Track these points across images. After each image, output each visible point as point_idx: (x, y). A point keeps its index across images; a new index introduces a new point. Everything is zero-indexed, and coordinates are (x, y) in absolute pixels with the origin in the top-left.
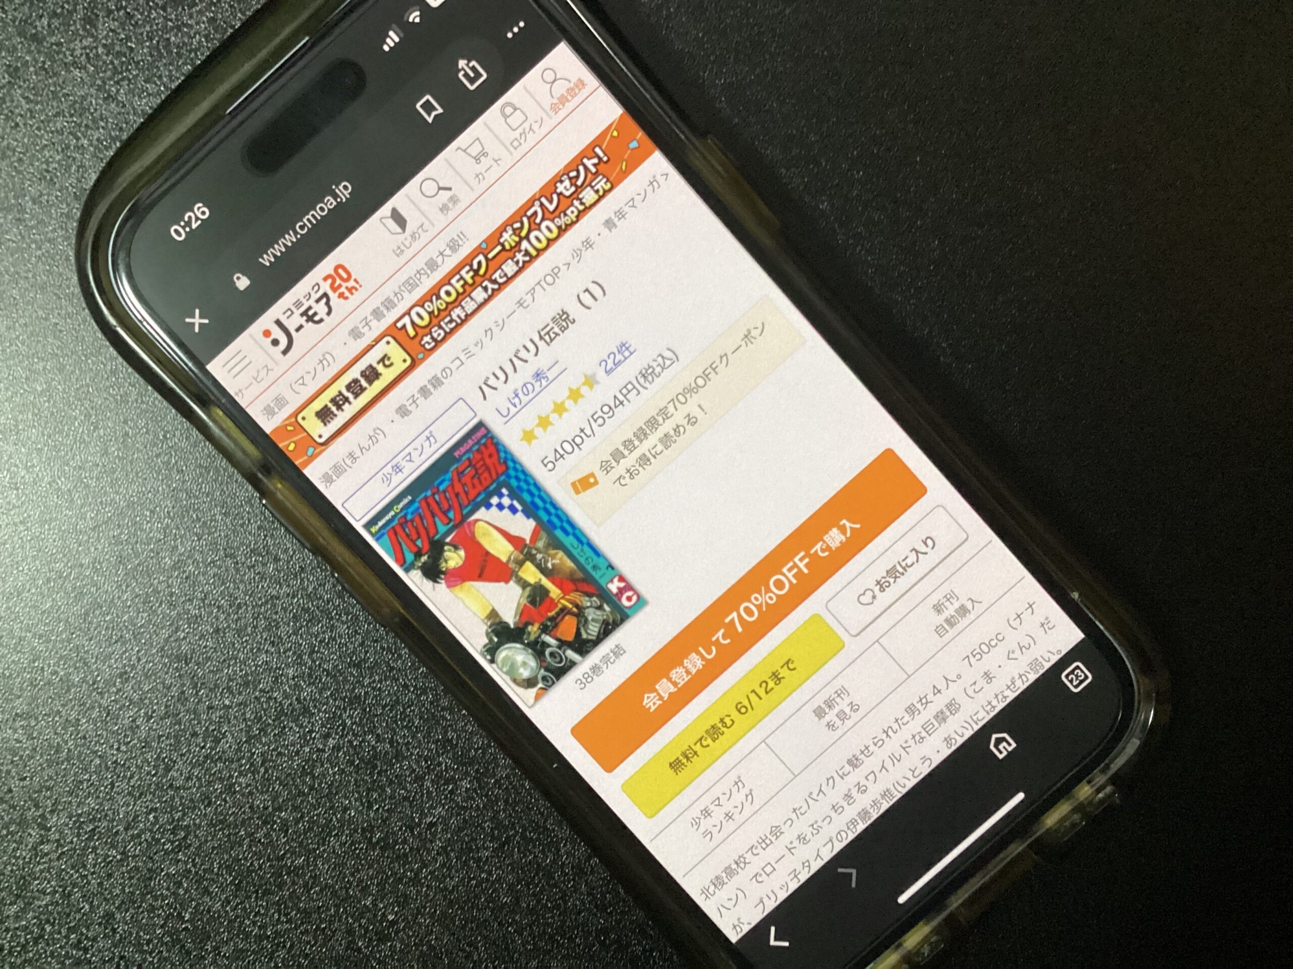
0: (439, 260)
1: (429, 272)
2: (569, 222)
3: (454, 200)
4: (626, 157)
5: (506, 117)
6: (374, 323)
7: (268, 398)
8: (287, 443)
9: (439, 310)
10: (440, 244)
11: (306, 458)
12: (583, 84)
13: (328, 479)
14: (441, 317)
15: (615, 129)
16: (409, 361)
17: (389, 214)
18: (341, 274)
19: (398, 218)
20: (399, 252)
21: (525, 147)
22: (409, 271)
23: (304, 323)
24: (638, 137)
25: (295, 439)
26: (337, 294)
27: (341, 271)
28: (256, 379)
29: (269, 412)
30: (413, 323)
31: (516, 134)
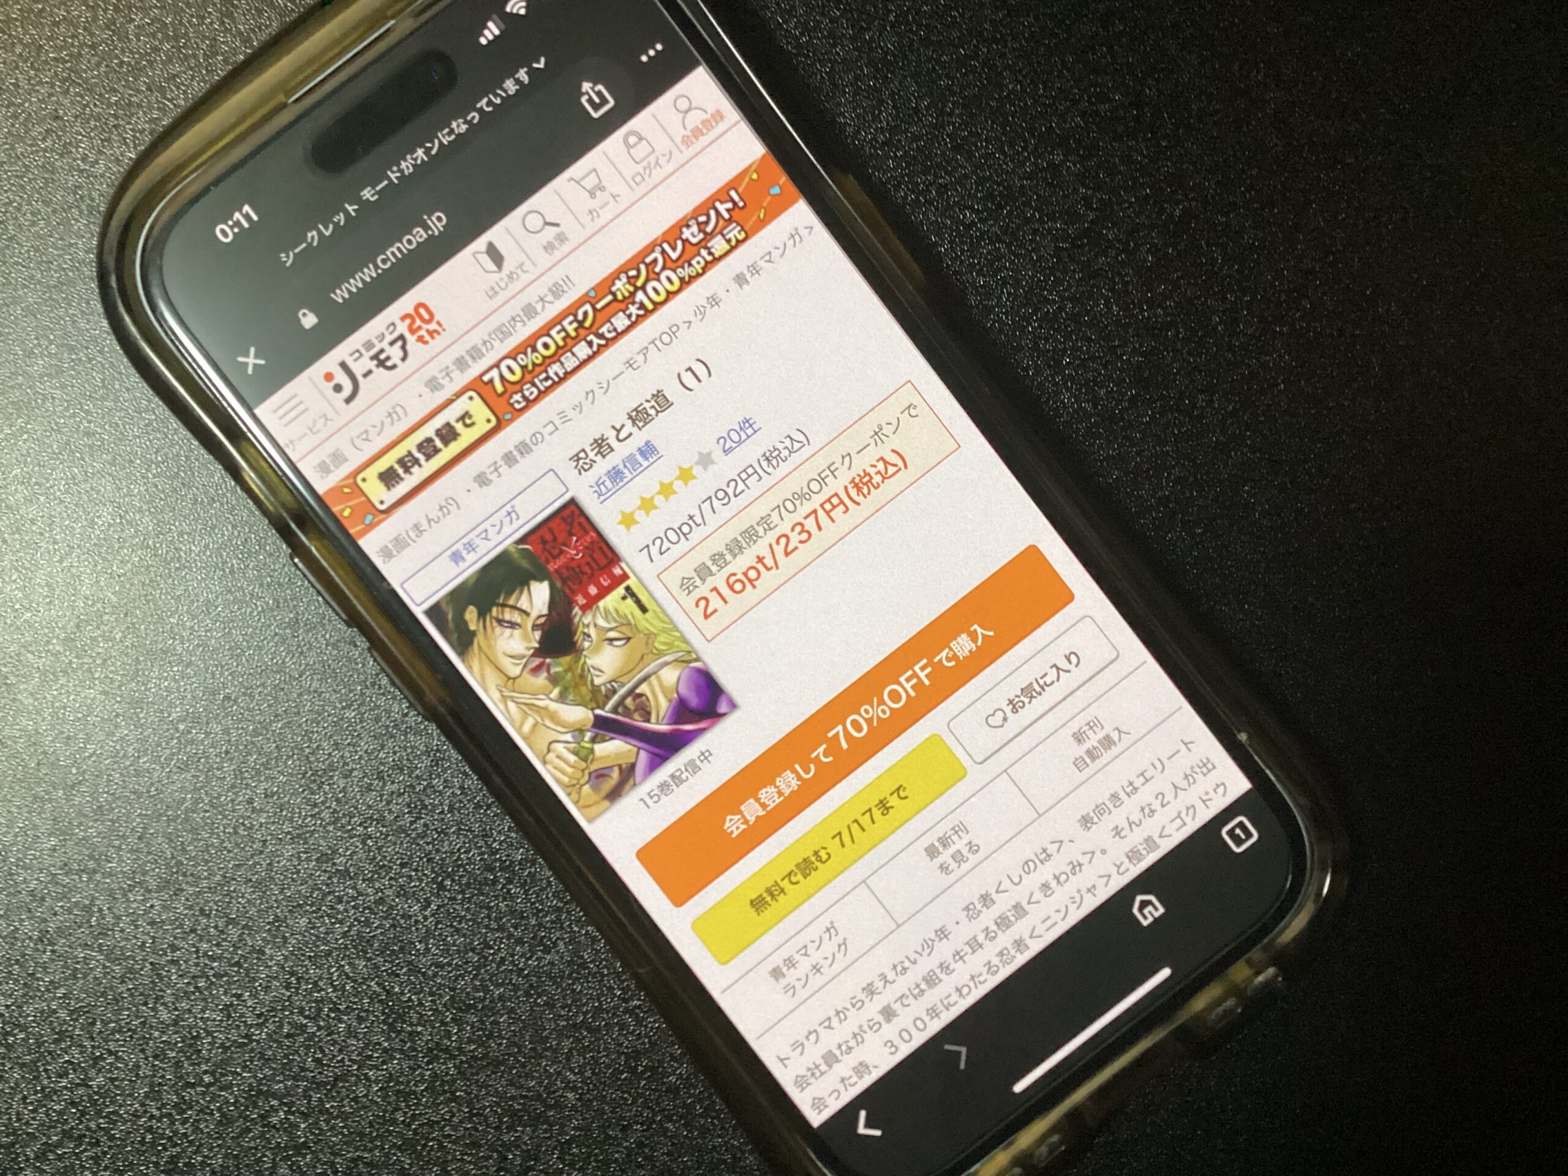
0: (539, 307)
1: (525, 319)
2: (694, 274)
3: (562, 238)
4: (765, 204)
5: (628, 146)
6: (456, 374)
7: (323, 454)
8: (342, 507)
9: (534, 365)
10: (541, 288)
11: (361, 527)
12: (722, 117)
13: (387, 554)
14: (536, 373)
15: (755, 171)
16: (494, 421)
17: (484, 248)
18: (422, 314)
19: (494, 253)
20: (492, 293)
21: (648, 184)
22: (504, 316)
23: (374, 369)
24: (781, 183)
25: (352, 503)
26: (415, 337)
27: (422, 311)
28: (311, 430)
29: (324, 469)
30: (502, 377)
31: (639, 168)
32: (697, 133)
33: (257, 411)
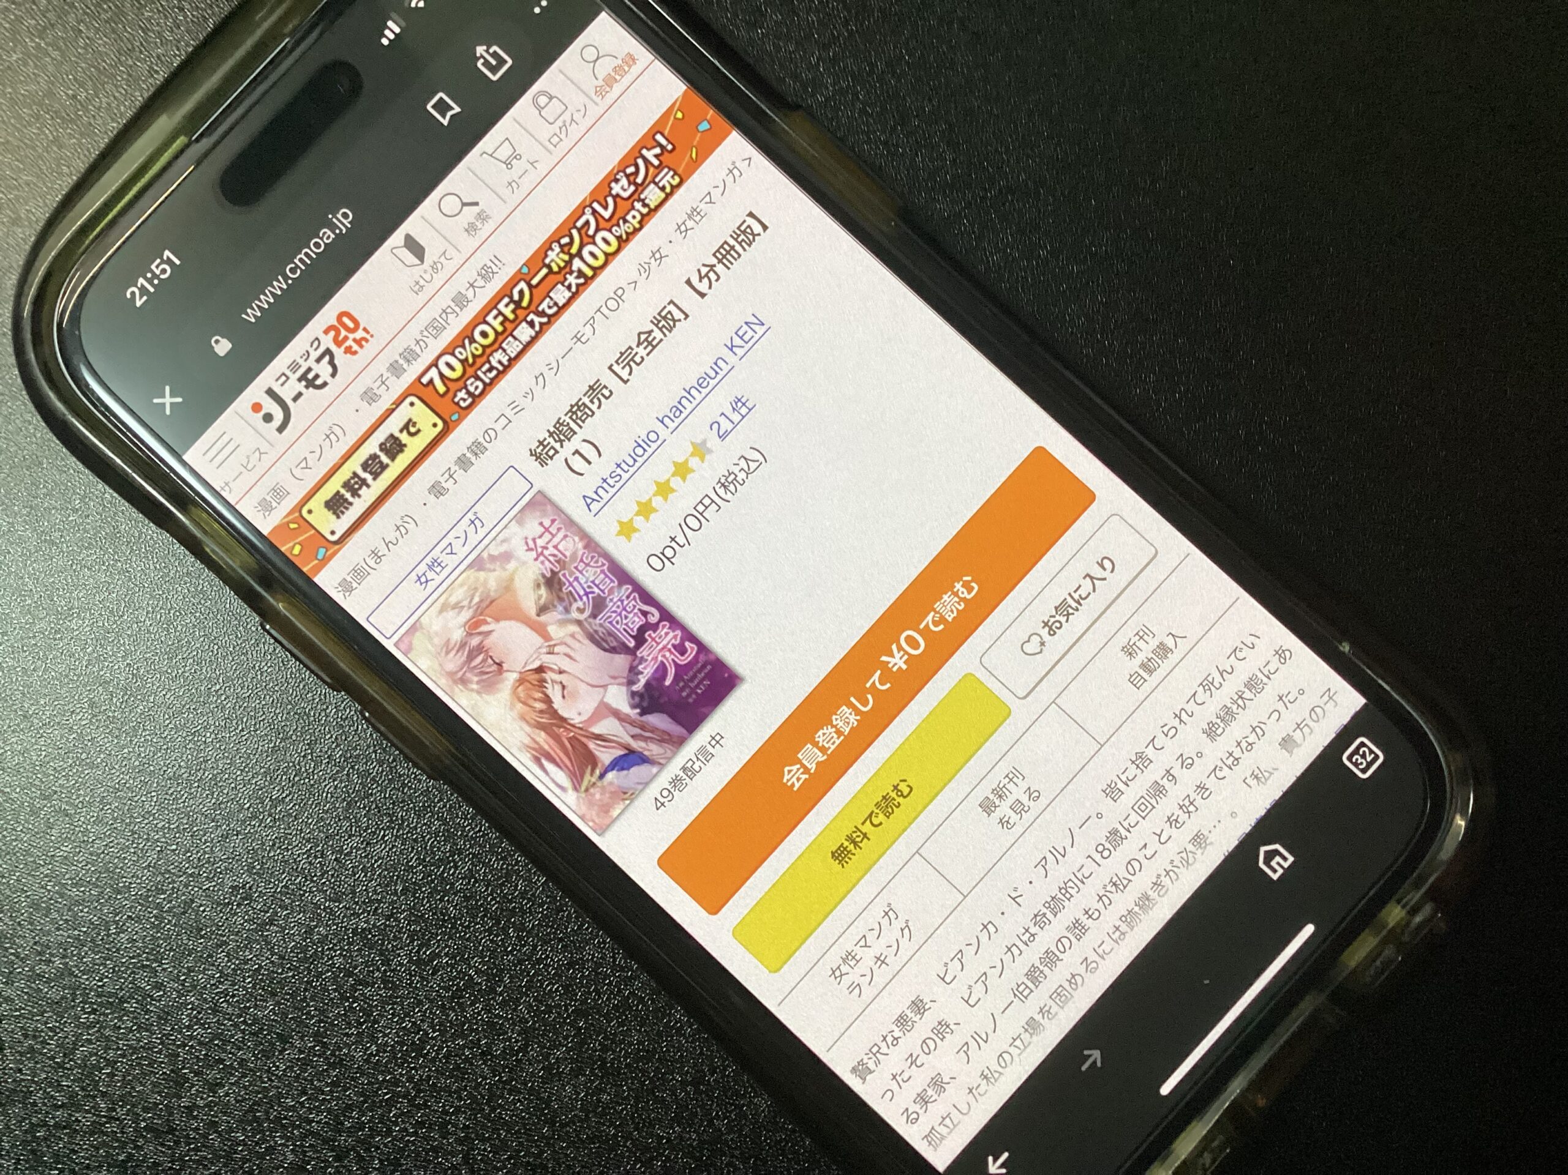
0: (470, 294)
1: (457, 309)
2: (631, 230)
3: (482, 217)
4: (695, 143)
5: (540, 109)
6: (392, 381)
7: (261, 492)
8: (291, 544)
9: (474, 356)
10: (470, 273)
11: (316, 562)
12: (634, 60)
13: (346, 587)
14: (478, 364)
15: (679, 110)
16: (440, 424)
17: (403, 243)
18: (346, 323)
19: (414, 247)
20: (417, 287)
21: (566, 144)
22: (434, 310)
23: (304, 390)
24: (709, 117)
25: (301, 539)
26: (343, 348)
27: (346, 320)
28: (245, 468)
29: (266, 507)
30: (442, 375)
31: (555, 128)
32: (610, 81)
33: (185, 457)
